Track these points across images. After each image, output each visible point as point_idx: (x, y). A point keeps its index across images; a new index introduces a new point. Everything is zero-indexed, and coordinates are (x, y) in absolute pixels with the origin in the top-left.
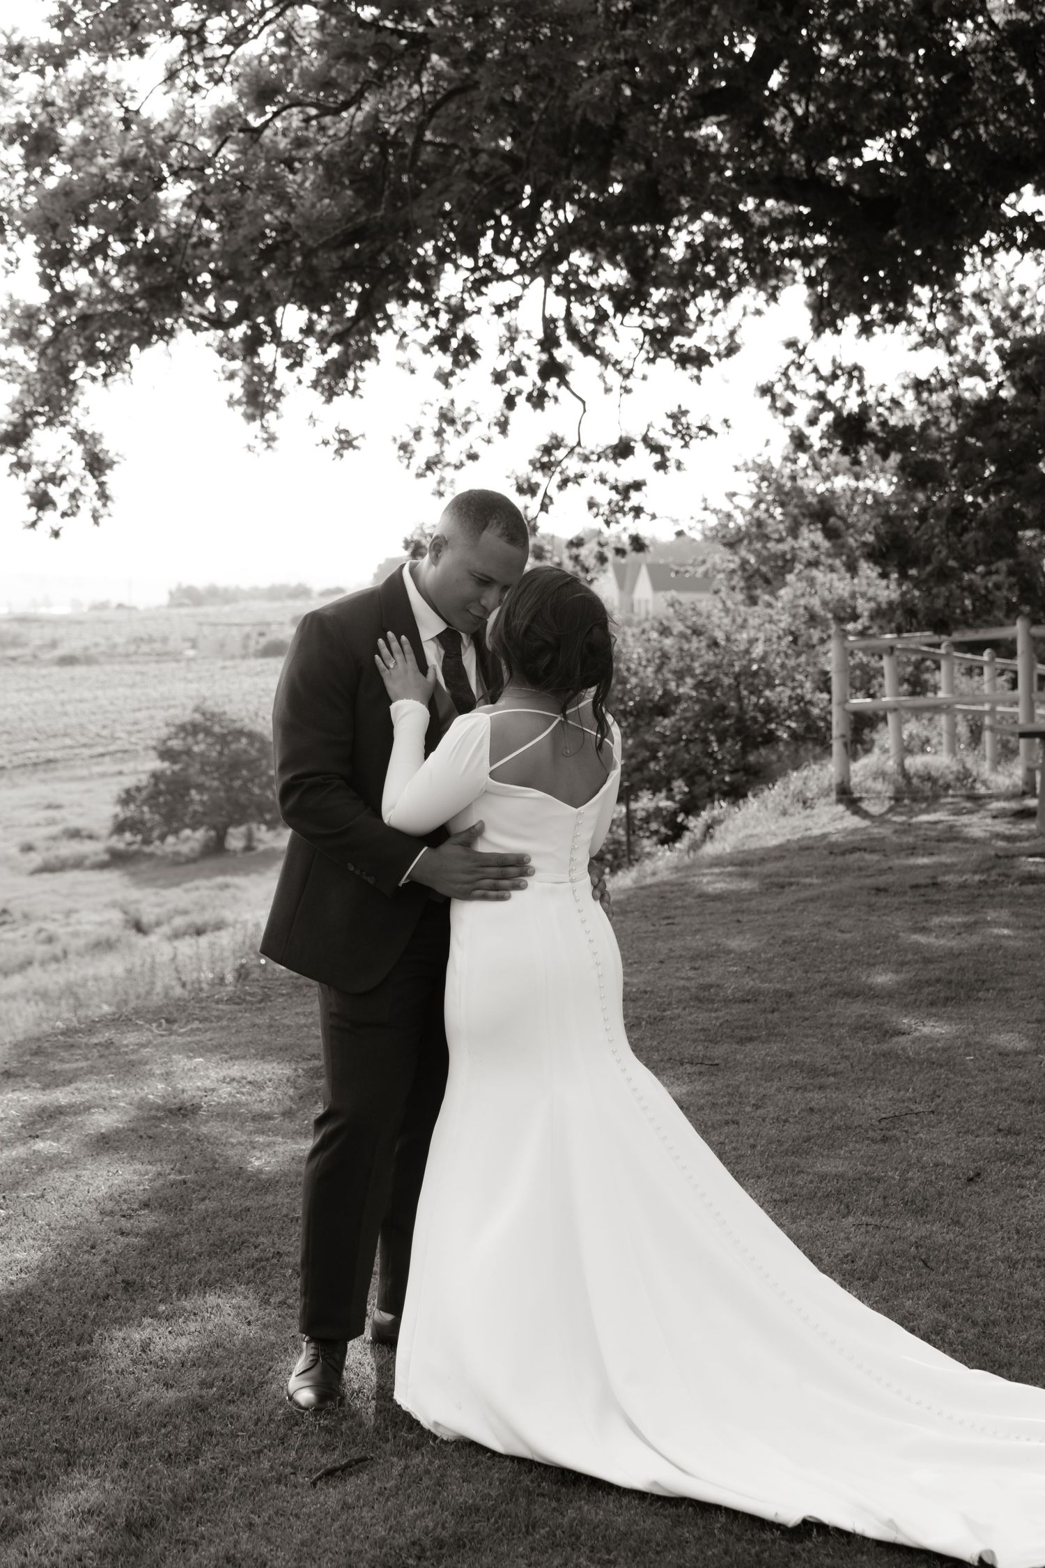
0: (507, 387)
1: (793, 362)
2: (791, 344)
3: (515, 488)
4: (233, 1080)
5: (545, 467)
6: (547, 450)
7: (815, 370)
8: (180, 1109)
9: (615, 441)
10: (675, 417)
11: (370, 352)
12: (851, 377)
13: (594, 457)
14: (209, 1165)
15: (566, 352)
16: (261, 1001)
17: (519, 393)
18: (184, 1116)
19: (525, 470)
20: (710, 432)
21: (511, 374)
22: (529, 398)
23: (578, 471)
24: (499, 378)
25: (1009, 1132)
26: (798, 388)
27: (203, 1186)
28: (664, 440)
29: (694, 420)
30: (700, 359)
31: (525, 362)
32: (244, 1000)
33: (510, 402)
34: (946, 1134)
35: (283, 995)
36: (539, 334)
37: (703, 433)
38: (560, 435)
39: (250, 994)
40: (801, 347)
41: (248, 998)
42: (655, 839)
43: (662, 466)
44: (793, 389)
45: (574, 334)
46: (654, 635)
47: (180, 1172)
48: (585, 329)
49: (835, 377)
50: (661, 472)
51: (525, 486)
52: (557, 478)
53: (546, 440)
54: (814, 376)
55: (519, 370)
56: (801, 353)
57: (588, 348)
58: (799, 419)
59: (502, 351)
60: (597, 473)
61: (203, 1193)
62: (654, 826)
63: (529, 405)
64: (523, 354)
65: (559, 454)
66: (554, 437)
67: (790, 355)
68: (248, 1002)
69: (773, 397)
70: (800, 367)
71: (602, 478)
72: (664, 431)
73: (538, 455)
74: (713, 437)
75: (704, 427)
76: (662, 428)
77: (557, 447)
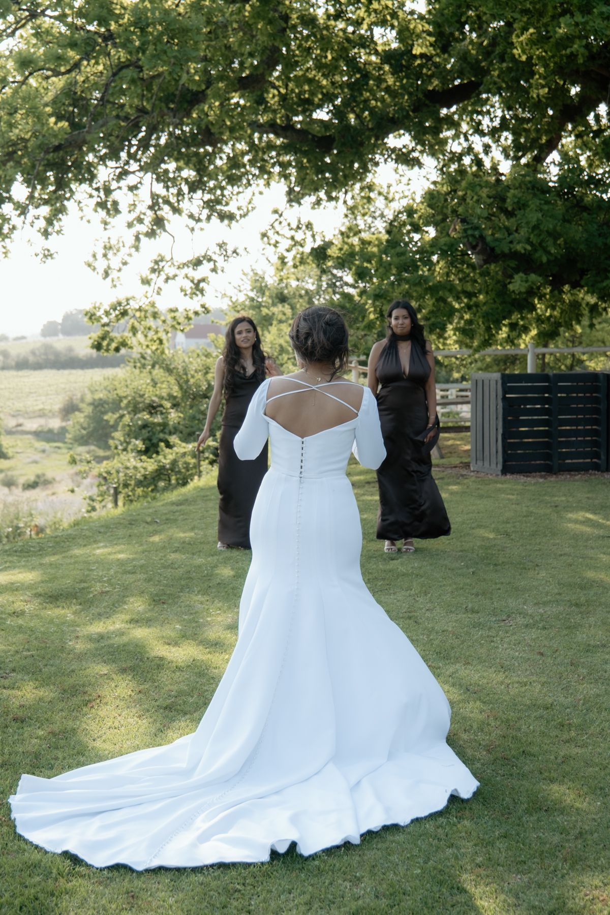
0: (133, 231)
1: (277, 220)
2: (276, 212)
3: (140, 281)
4: (40, 595)
5: (153, 271)
6: (156, 262)
7: (289, 225)
8: (14, 613)
10: (221, 246)
11: (62, 210)
12: (307, 227)
13: (181, 266)
14: (43, 645)
15: (166, 212)
16: (40, 550)
17: (142, 233)
18: (17, 616)
19: (146, 273)
20: (237, 254)
21: (136, 222)
22: (147, 235)
23: (174, 273)
24: (130, 225)
25: (473, 611)
26: (280, 232)
27: (44, 658)
28: (214, 257)
29: (230, 249)
30: (231, 217)
31: (142, 216)
32: (30, 551)
33: (137, 239)
34: (440, 614)
35: (50, 547)
36: (150, 203)
37: (235, 255)
38: (163, 255)
39: (32, 547)
40: (280, 212)
41: (32, 549)
42: (207, 461)
43: (214, 270)
44: (278, 233)
45: (167, 202)
47: (28, 650)
48: (173, 200)
49: (298, 228)
50: (214, 273)
51: (145, 281)
52: (163, 276)
53: (156, 257)
54: (288, 227)
55: (140, 221)
56: (281, 215)
57: (176, 210)
58: (282, 248)
59: (130, 212)
61: (45, 662)
62: (207, 455)
63: (147, 238)
64: (141, 212)
65: (161, 264)
66: (160, 255)
67: (277, 216)
68: (33, 551)
69: (268, 238)
70: (280, 223)
71: (186, 276)
72: (215, 253)
73: (152, 265)
74: (239, 257)
75: (235, 252)
76: (214, 251)
77: (162, 260)
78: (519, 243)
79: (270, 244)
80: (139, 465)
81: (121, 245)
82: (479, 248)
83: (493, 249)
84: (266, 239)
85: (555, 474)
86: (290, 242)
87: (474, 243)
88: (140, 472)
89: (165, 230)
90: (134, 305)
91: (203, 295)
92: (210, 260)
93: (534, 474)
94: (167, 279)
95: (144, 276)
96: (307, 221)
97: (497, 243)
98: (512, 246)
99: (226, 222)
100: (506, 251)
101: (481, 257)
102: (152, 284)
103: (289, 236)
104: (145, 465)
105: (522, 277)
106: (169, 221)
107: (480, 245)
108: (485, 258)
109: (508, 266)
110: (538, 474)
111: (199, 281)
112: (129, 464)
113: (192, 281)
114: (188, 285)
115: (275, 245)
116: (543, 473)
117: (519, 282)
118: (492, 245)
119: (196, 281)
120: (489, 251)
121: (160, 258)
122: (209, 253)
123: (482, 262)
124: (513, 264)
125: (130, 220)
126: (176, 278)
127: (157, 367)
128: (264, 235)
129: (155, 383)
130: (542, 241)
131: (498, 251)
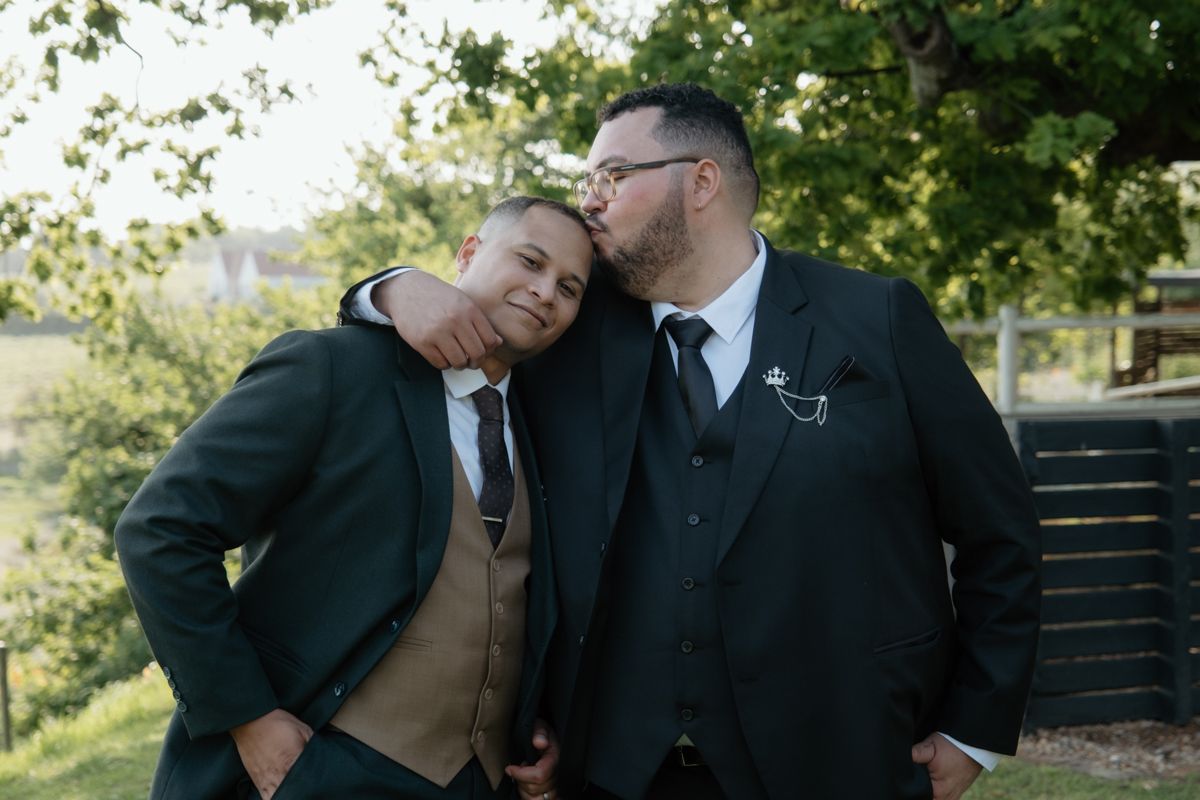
1: (393, 23)
3: (61, 159)
5: (92, 134)
6: (99, 113)
7: (422, 35)
9: (182, 104)
13: (158, 121)
17: (64, 46)
20: (291, 95)
21: (50, 20)
22: (76, 50)
23: (139, 139)
24: (38, 27)
26: (401, 53)
29: (274, 83)
30: (276, 12)
31: (68, 8)
33: (51, 58)
37: (285, 97)
38: (114, 96)
43: (236, 131)
44: (397, 53)
46: (245, 329)
49: (444, 43)
50: (235, 138)
51: (73, 158)
52: (114, 146)
53: (97, 102)
54: (421, 41)
55: (61, 16)
56: (403, 13)
60: (162, 142)
63: (77, 59)
65: (116, 117)
66: (107, 97)
67: (395, 13)
69: (375, 64)
70: (403, 31)
71: (170, 149)
72: (238, 92)
73: (88, 120)
74: (294, 101)
75: (284, 90)
76: (235, 90)
77: (111, 109)
78: (1045, 27)
79: (378, 77)
80: (84, 577)
81: (16, 72)
82: (932, 43)
83: (967, 50)
84: (370, 65)
85: (1182, 726)
86: (429, 76)
87: (920, 28)
88: (84, 594)
89: (119, 40)
90: (45, 211)
91: (208, 190)
92: (224, 108)
93: (1117, 729)
94: (123, 154)
95: (70, 144)
96: (463, 30)
97: (980, 31)
98: (1023, 36)
99: (265, 22)
100: (1008, 54)
101: (932, 72)
102: (91, 165)
103: (423, 61)
104: (94, 577)
105: (1054, 126)
106: (127, 20)
107: (936, 34)
108: (944, 75)
109: (1012, 96)
110: (1130, 726)
111: (200, 159)
112: (57, 577)
113: (183, 157)
114: (174, 167)
115: (392, 82)
116: (1145, 724)
117: (1049, 140)
118: (965, 36)
119: (192, 158)
120: (956, 55)
121: (107, 104)
122: (225, 94)
123: (933, 88)
124: (1025, 89)
125: (37, 18)
126: (146, 149)
127: (141, 349)
128: (366, 58)
129: (138, 386)
130: (1116, 21)
131: (983, 53)
